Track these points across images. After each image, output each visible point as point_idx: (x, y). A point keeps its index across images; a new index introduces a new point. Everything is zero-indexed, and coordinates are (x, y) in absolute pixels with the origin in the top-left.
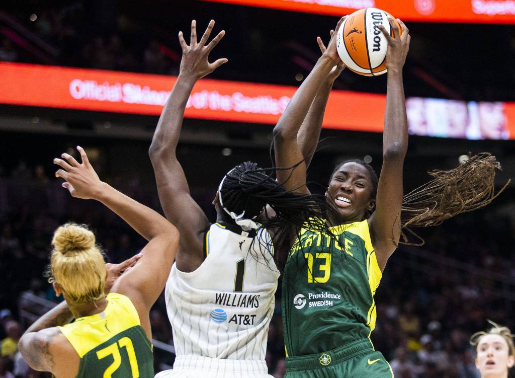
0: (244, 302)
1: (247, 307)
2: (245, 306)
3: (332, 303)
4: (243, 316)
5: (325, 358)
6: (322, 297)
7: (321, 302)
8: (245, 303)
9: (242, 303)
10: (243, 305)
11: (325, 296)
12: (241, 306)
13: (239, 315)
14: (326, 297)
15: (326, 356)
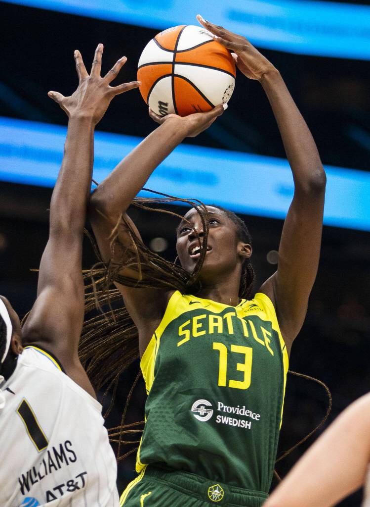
0: (51, 463)
1: (60, 467)
2: (56, 469)
3: (250, 425)
4: (63, 485)
5: (217, 491)
6: (237, 413)
7: (234, 419)
8: (53, 465)
9: (50, 466)
10: (53, 468)
11: (242, 412)
12: (50, 472)
13: (55, 489)
14: (243, 414)
15: (219, 490)
